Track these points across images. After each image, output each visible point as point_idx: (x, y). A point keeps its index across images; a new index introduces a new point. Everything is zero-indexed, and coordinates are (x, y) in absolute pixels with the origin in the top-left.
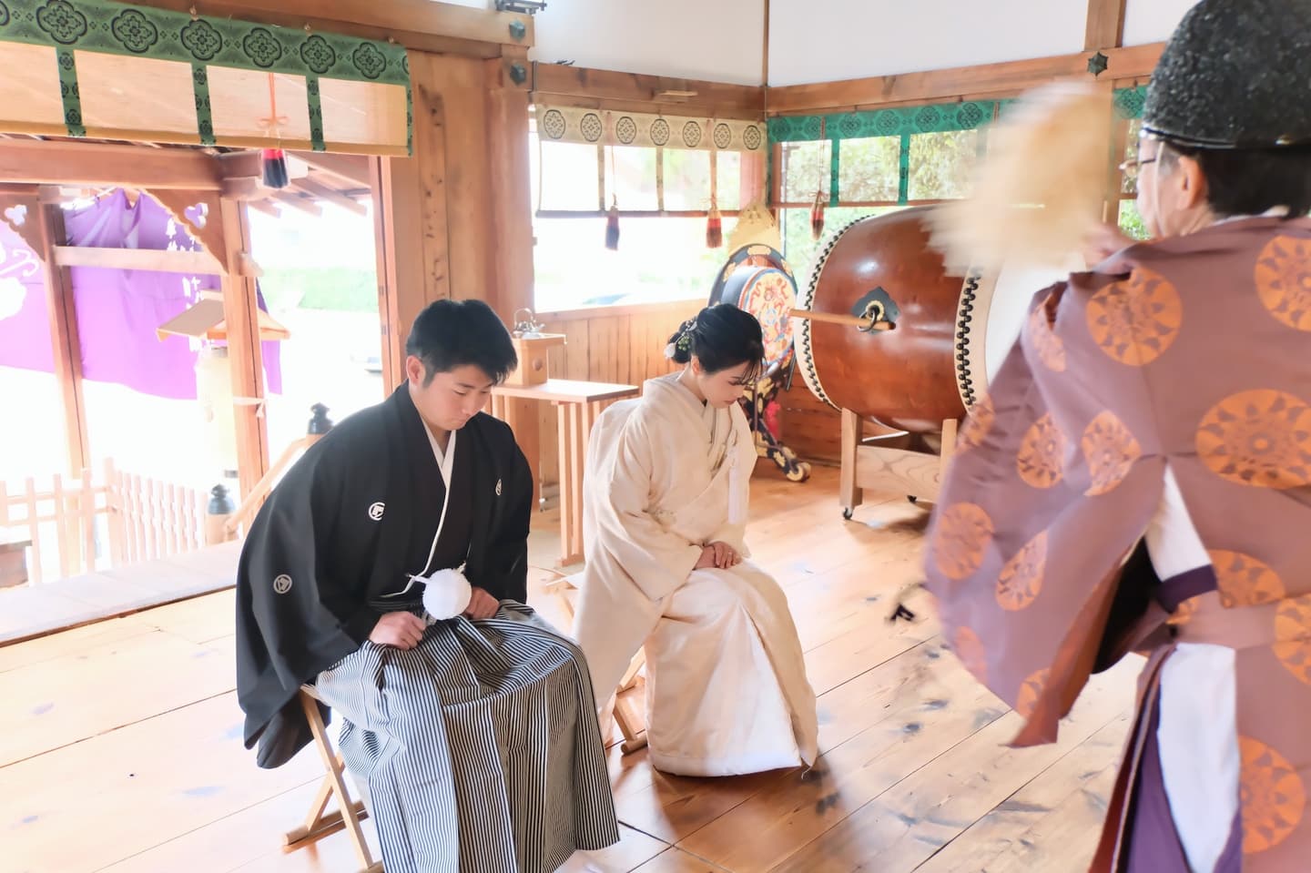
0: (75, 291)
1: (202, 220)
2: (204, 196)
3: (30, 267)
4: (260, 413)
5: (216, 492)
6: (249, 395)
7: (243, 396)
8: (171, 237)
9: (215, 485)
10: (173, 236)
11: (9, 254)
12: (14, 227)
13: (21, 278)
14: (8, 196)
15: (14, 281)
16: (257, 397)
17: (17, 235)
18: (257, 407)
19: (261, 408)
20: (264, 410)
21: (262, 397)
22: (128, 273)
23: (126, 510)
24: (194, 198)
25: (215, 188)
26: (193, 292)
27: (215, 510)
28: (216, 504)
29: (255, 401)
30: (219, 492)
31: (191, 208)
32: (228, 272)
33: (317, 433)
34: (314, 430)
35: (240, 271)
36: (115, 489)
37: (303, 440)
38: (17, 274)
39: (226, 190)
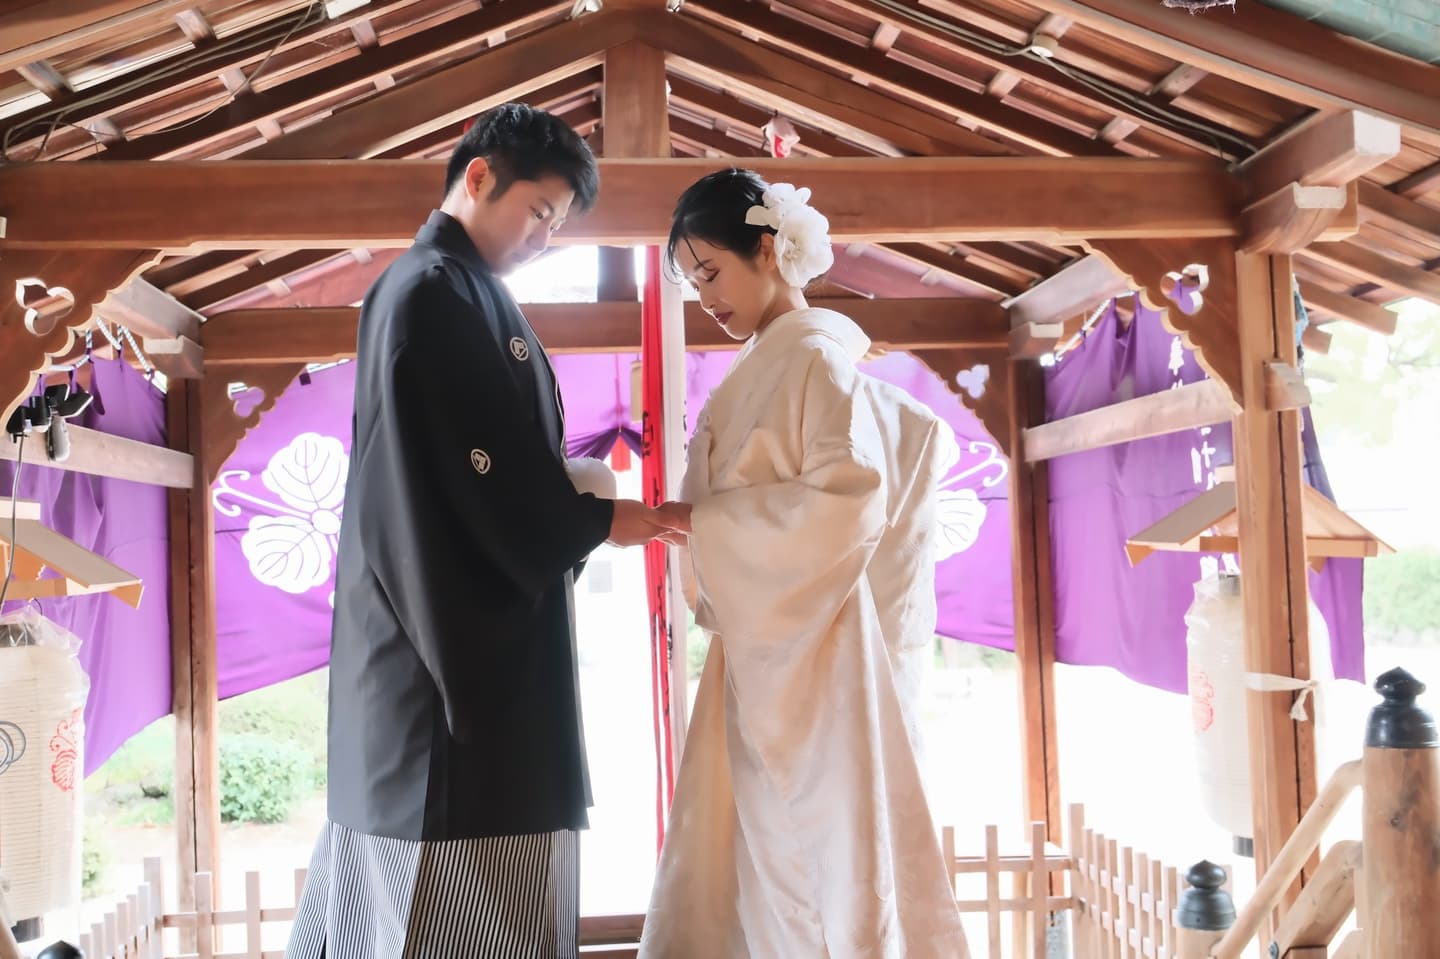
0: (1052, 505)
1: (1197, 299)
2: (1203, 251)
3: (994, 471)
4: (1299, 712)
5: (1196, 878)
6: (1276, 670)
7: (1263, 671)
8: (1176, 373)
9: (1197, 861)
10: (1180, 370)
11: (964, 450)
12: (968, 402)
13: (980, 489)
14: (965, 350)
15: (970, 494)
16: (1293, 676)
17: (970, 414)
18: (1294, 695)
19: (1301, 701)
20: (1309, 706)
21: (1306, 676)
22: (1119, 452)
23: (1095, 907)
24: (1182, 254)
25: (1226, 232)
26: (1205, 471)
27: (1193, 917)
28: (1195, 906)
29: (1290, 684)
30: (1205, 879)
31: (1175, 276)
32: (1243, 406)
33: (1387, 745)
34: (1383, 735)
35: (1267, 400)
36: (1082, 862)
37: (1359, 762)
38: (974, 483)
39: (1246, 235)
